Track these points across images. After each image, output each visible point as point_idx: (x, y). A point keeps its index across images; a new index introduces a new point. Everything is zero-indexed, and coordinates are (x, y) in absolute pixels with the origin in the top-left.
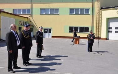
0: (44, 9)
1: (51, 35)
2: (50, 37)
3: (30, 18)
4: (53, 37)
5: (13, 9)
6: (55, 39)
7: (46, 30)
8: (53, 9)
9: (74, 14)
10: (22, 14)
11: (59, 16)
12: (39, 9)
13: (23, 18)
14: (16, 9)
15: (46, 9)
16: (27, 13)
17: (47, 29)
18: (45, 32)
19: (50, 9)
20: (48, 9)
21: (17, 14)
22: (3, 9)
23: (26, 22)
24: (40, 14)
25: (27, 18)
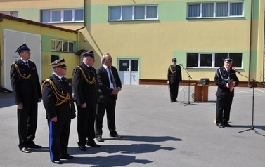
0: (119, 7)
1: (138, 75)
2: (136, 82)
3: (84, 32)
4: (143, 81)
5: (42, 11)
6: (149, 86)
7: (125, 64)
8: (143, 7)
9: (200, 17)
10: (62, 21)
11: (158, 24)
12: (107, 9)
13: (64, 32)
14: (49, 10)
15: (124, 7)
16: (75, 20)
17: (127, 61)
18: (123, 68)
19: (136, 7)
20: (130, 7)
21: (51, 22)
22: (17, 12)
23: (71, 44)
24: (109, 21)
25: (76, 32)
